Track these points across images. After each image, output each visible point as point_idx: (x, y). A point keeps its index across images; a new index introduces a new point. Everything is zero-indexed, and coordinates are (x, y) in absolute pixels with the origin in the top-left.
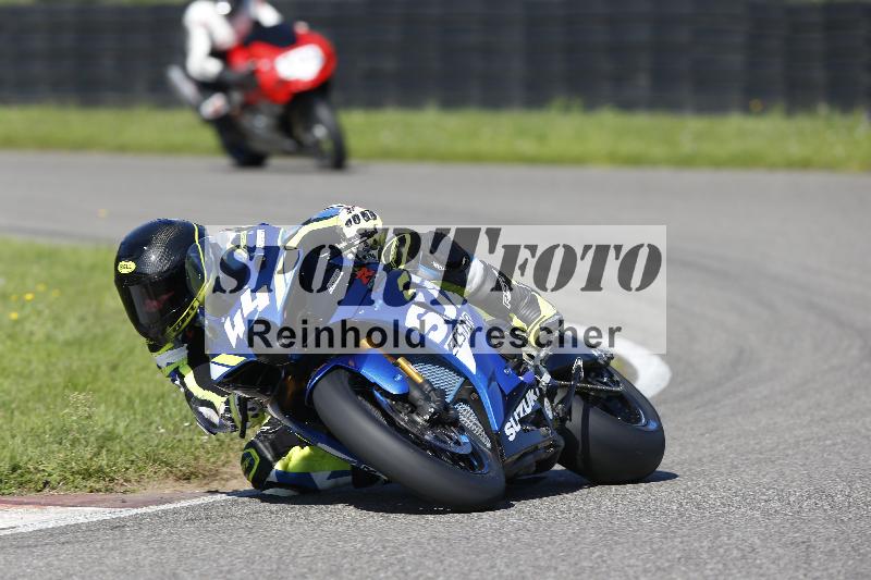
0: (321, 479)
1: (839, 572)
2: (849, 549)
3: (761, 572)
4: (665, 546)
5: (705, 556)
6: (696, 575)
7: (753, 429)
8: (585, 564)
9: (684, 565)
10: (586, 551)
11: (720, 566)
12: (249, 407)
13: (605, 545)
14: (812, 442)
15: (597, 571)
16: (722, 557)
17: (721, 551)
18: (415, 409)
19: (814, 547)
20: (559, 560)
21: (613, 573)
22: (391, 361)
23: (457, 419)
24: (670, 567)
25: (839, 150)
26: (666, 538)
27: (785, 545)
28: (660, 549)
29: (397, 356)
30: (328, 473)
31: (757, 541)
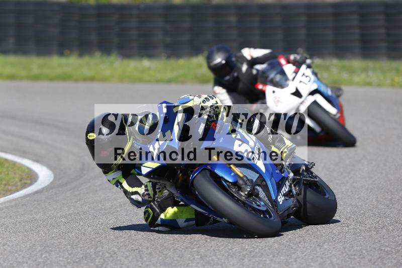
0: (181, 222)
1: (157, 262)
2: (158, 252)
3: (121, 263)
4: (74, 252)
5: (93, 256)
6: (92, 264)
7: (99, 199)
8: (40, 260)
9: (86, 260)
10: (38, 255)
11: (102, 260)
12: (157, 187)
13: (46, 252)
14: (127, 205)
15: (46, 263)
16: (101, 256)
17: (100, 253)
18: (240, 189)
19: (142, 251)
20: (27, 259)
21: (54, 264)
22: (229, 166)
23: (258, 194)
24: (79, 261)
25: (108, 72)
26: (73, 248)
27: (128, 251)
28: (72, 253)
29: (230, 164)
30: (184, 220)
31: (116, 249)
